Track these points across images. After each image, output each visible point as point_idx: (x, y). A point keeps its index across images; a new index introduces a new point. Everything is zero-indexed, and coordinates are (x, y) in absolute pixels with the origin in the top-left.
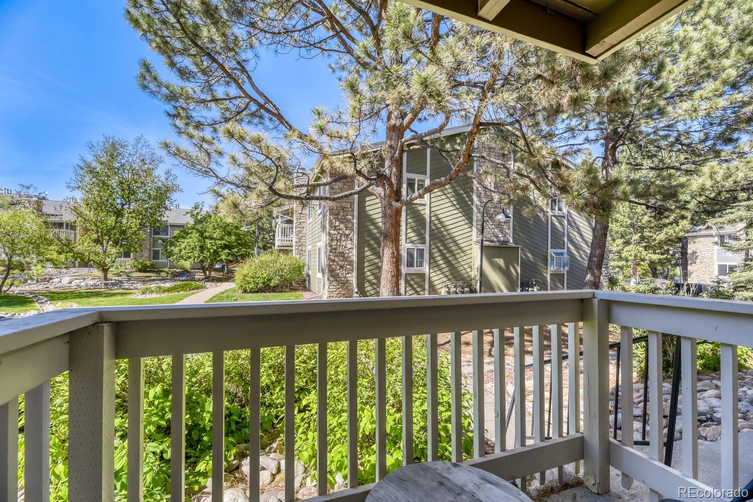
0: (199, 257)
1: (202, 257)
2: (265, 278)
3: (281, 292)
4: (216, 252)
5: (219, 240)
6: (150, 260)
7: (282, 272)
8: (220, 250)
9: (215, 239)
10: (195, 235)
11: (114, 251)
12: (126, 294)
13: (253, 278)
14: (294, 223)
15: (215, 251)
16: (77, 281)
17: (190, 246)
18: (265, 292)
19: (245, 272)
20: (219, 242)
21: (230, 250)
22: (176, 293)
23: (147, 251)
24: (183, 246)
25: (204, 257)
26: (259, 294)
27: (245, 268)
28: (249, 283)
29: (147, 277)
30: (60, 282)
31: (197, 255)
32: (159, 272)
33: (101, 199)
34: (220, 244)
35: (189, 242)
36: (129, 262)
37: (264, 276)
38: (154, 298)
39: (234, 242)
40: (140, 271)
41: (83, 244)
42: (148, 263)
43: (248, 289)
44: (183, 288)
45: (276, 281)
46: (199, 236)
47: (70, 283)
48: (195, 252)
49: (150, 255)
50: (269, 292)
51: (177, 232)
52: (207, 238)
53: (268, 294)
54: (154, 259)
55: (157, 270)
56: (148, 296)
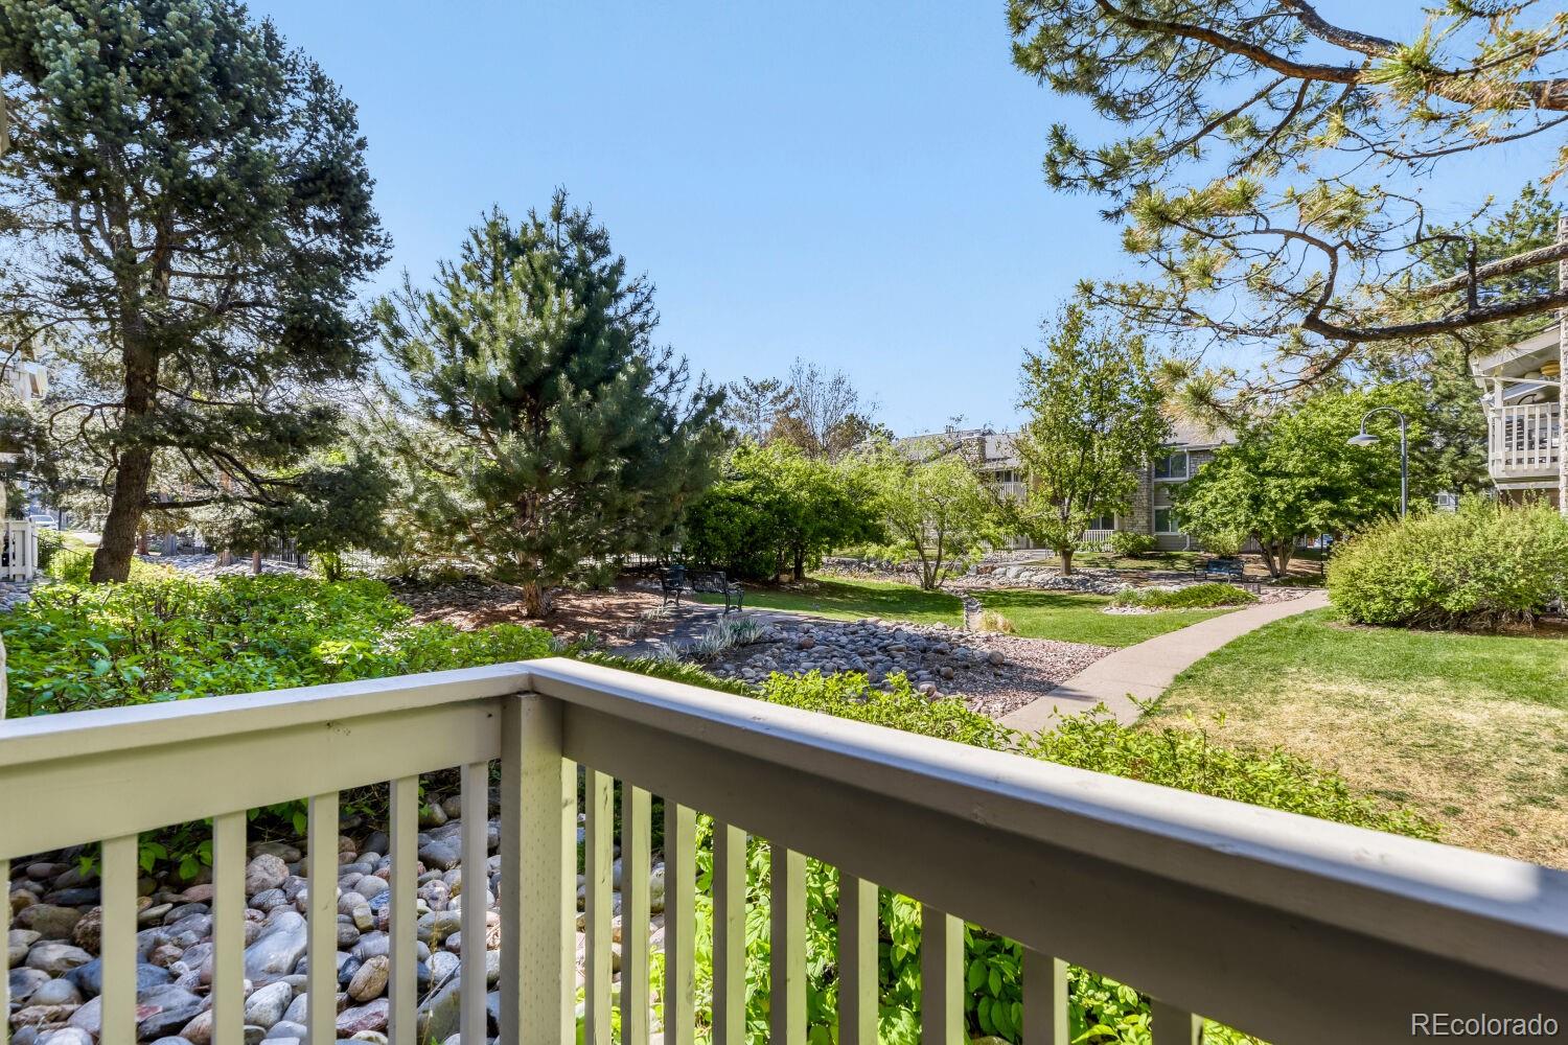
0: (1248, 523)
1: (1255, 523)
2: (1423, 584)
3: (1491, 631)
4: (1293, 511)
5: (1301, 475)
6: (1150, 533)
7: (1494, 566)
8: (1306, 501)
9: (1287, 475)
10: (1239, 468)
11: (1080, 516)
12: (1099, 603)
13: (1381, 582)
14: (1562, 395)
15: (1289, 507)
16: (1027, 573)
17: (1225, 498)
18: (1429, 629)
19: (1355, 565)
20: (1303, 482)
21: (1335, 501)
22: (1184, 609)
23: (1144, 514)
24: (1209, 498)
25: (1260, 522)
26: (1402, 631)
27: (1357, 553)
28: (1369, 597)
29: (1146, 568)
30: (1005, 574)
31: (1242, 519)
32: (1170, 559)
33: (1056, 419)
34: (1304, 487)
35: (1223, 489)
36: (1112, 536)
37: (1420, 577)
38: (1138, 618)
39: (1349, 478)
40: (1132, 555)
41: (1033, 507)
42: (1146, 539)
43: (1365, 613)
44: (1198, 598)
45: (1468, 597)
46: (1248, 470)
47: (1017, 576)
48: (1239, 512)
49: (1149, 522)
50: (1445, 628)
51: (1202, 467)
52: (1269, 474)
53: (1438, 635)
54: (1157, 530)
55: (1163, 554)
56: (1129, 611)
